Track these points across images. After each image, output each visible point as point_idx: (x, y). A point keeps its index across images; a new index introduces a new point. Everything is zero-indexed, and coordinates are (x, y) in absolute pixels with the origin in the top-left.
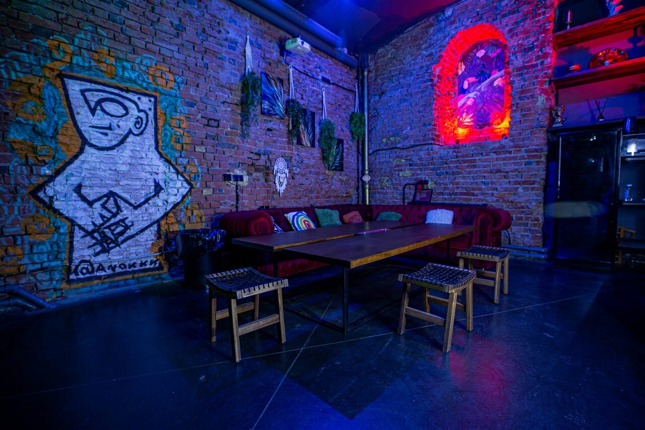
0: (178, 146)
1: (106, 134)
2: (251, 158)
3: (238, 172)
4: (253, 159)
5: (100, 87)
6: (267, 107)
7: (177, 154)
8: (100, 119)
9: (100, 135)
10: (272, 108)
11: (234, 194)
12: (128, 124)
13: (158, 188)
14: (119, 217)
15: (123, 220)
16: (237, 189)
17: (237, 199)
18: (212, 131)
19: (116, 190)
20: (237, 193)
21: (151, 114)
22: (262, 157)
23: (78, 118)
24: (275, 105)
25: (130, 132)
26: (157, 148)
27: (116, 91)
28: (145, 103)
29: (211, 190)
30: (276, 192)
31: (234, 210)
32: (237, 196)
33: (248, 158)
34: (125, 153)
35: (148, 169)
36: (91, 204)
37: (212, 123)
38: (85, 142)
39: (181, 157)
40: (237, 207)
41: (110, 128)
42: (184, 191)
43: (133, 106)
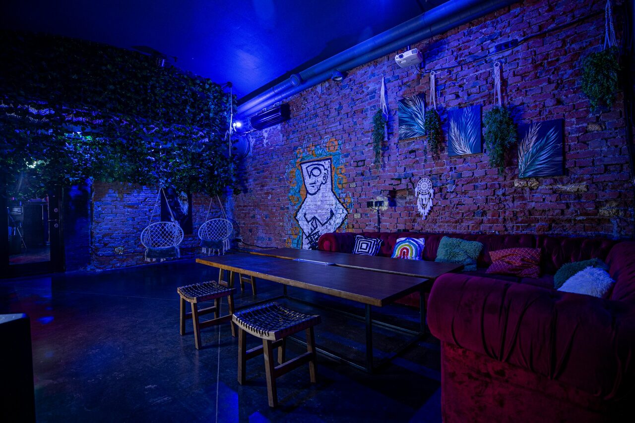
0: (340, 186)
1: (313, 187)
2: (392, 184)
3: (379, 199)
4: (394, 185)
5: (311, 163)
6: (403, 132)
7: (340, 191)
8: (313, 180)
9: (312, 187)
10: (410, 129)
11: (377, 217)
12: (320, 179)
13: (332, 214)
14: (316, 230)
15: (318, 232)
16: (379, 213)
17: (379, 222)
18: (360, 170)
19: (317, 216)
20: (379, 216)
21: (329, 169)
22: (403, 181)
23: (305, 181)
24: (413, 125)
25: (322, 183)
26: (332, 190)
27: (316, 163)
28: (327, 164)
29: (360, 214)
30: (419, 215)
31: (377, 231)
32: (379, 219)
33: (389, 184)
34: (320, 195)
35: (328, 202)
36: (308, 222)
37: (360, 164)
38: (308, 192)
39: (342, 193)
40: (379, 229)
41: (315, 183)
42: (343, 215)
43: (322, 167)
